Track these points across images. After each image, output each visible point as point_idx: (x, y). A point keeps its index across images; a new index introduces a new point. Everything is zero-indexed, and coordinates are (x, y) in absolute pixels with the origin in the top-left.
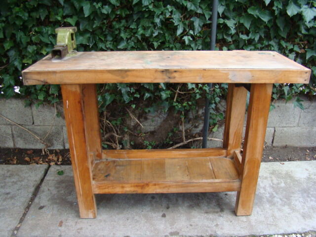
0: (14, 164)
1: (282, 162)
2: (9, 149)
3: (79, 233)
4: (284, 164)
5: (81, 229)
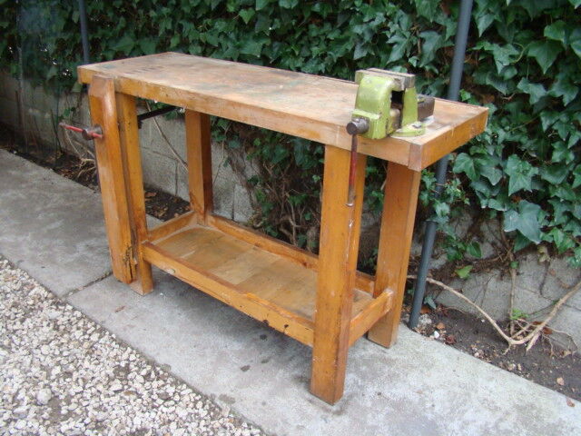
0: (158, 217)
1: (573, 401)
2: (168, 195)
3: (125, 329)
4: (573, 405)
5: (132, 327)
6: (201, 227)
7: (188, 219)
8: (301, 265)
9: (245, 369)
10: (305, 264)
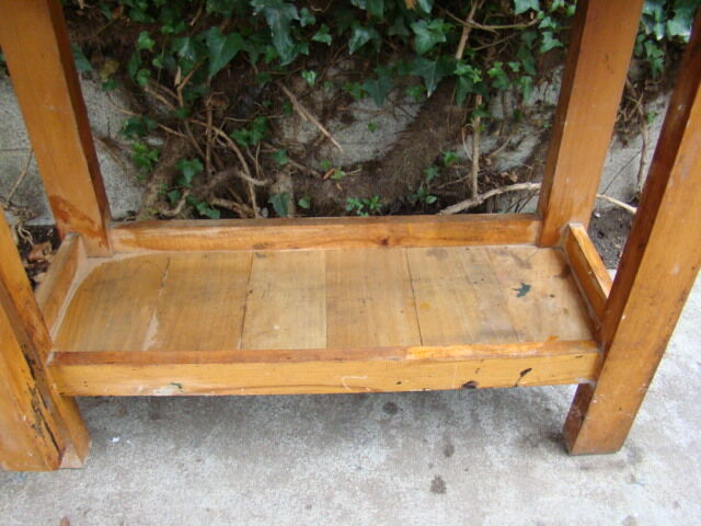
6: (106, 260)
7: (72, 256)
8: (374, 247)
9: (438, 487)
10: (385, 242)
